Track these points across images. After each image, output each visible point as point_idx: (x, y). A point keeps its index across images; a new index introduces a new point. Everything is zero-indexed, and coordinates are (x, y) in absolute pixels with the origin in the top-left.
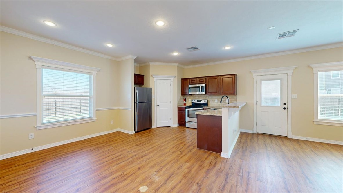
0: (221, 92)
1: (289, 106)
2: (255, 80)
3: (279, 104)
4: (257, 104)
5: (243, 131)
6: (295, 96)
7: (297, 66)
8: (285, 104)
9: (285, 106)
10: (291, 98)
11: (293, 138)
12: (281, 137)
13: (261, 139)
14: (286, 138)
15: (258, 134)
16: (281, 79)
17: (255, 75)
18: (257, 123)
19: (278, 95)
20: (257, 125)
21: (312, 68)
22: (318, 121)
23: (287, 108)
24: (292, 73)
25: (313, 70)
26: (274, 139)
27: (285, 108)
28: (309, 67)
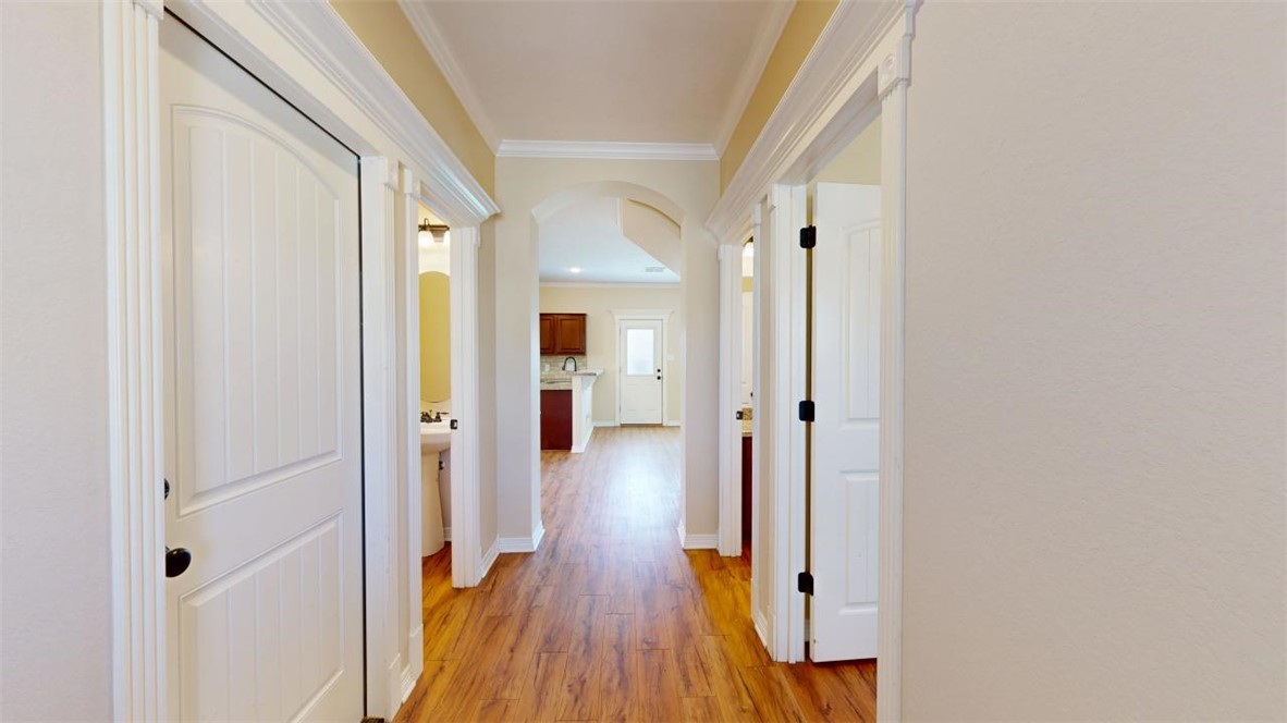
0: (559, 348)
1: (664, 373)
2: (617, 327)
3: (651, 371)
4: (620, 371)
5: (599, 425)
6: (673, 357)
8: (659, 371)
9: (660, 374)
10: (667, 361)
12: (653, 426)
13: (626, 431)
14: (660, 426)
15: (623, 426)
16: (654, 328)
17: (617, 317)
18: (619, 407)
19: (650, 358)
20: (621, 410)
23: (661, 378)
24: (669, 319)
26: (643, 431)
27: (659, 378)
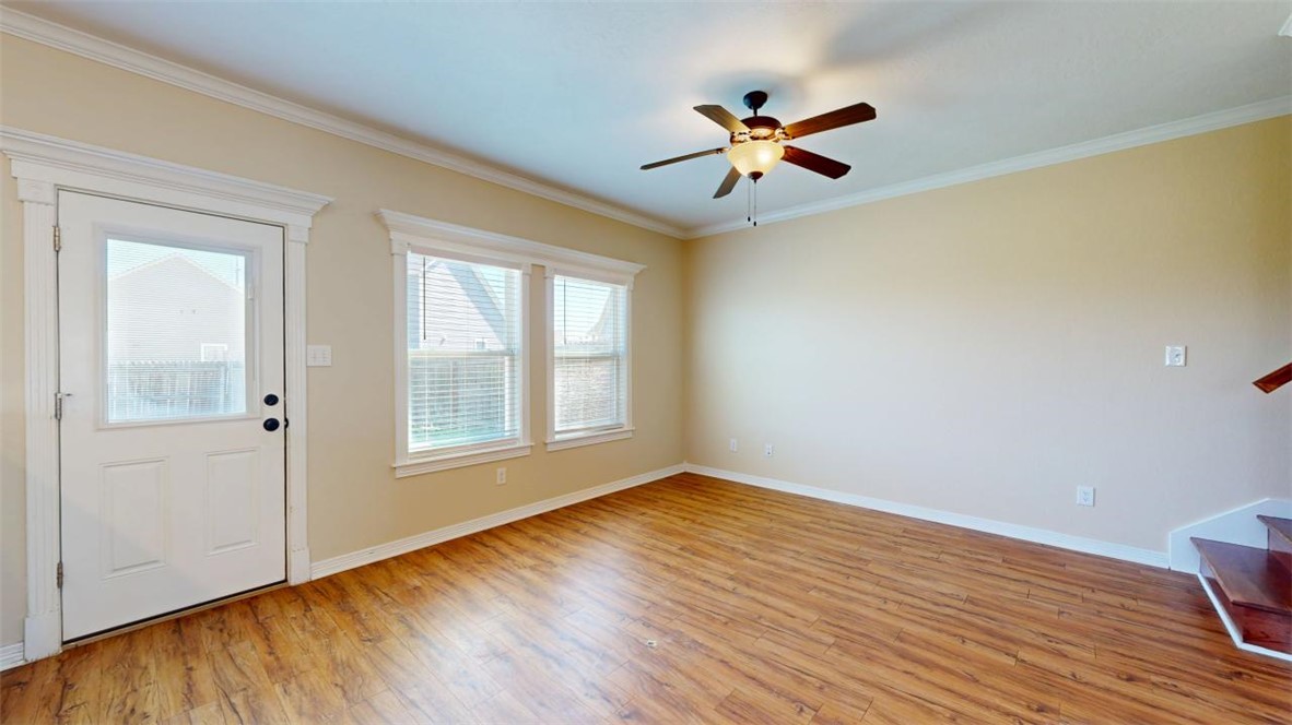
1: (297, 409)
3: (238, 401)
4: (58, 416)
6: (323, 354)
7: (331, 199)
8: (271, 400)
9: (275, 412)
10: (304, 366)
11: (313, 579)
14: (280, 590)
16: (247, 250)
18: (60, 566)
19: (230, 346)
20: (60, 585)
21: (386, 228)
22: (409, 462)
23: (282, 424)
24: (310, 229)
25: (390, 240)
27: (271, 425)
28: (377, 217)
